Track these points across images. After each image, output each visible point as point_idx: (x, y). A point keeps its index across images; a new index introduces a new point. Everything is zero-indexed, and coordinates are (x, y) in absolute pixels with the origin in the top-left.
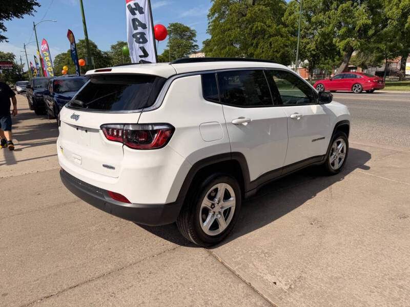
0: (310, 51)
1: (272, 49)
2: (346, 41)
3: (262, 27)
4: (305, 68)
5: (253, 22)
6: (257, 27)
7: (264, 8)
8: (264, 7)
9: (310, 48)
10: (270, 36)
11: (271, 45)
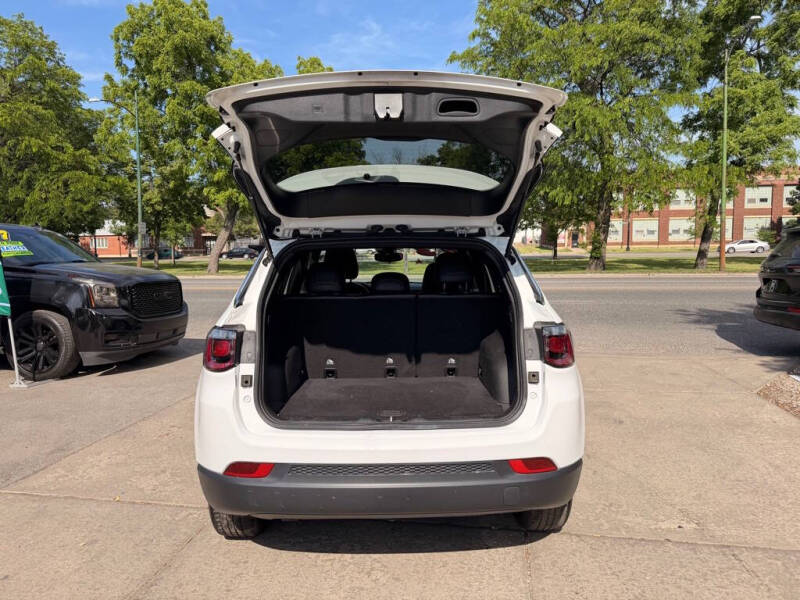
0: (152, 205)
1: (71, 195)
2: (227, 193)
3: (40, 147)
4: (120, 235)
5: (17, 135)
6: (28, 147)
7: (40, 110)
8: (41, 107)
9: (150, 200)
10: (62, 169)
11: (66, 185)
